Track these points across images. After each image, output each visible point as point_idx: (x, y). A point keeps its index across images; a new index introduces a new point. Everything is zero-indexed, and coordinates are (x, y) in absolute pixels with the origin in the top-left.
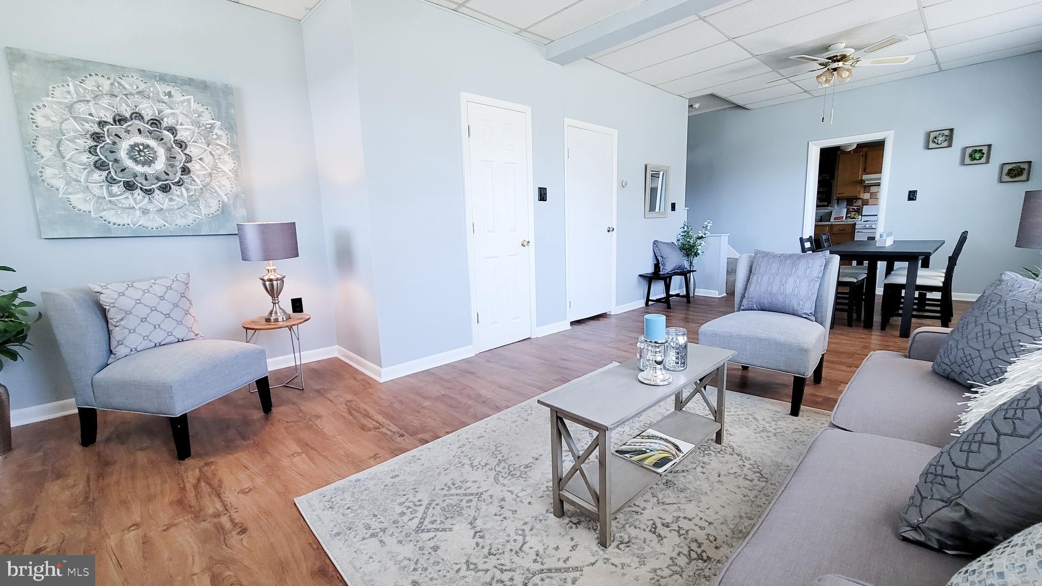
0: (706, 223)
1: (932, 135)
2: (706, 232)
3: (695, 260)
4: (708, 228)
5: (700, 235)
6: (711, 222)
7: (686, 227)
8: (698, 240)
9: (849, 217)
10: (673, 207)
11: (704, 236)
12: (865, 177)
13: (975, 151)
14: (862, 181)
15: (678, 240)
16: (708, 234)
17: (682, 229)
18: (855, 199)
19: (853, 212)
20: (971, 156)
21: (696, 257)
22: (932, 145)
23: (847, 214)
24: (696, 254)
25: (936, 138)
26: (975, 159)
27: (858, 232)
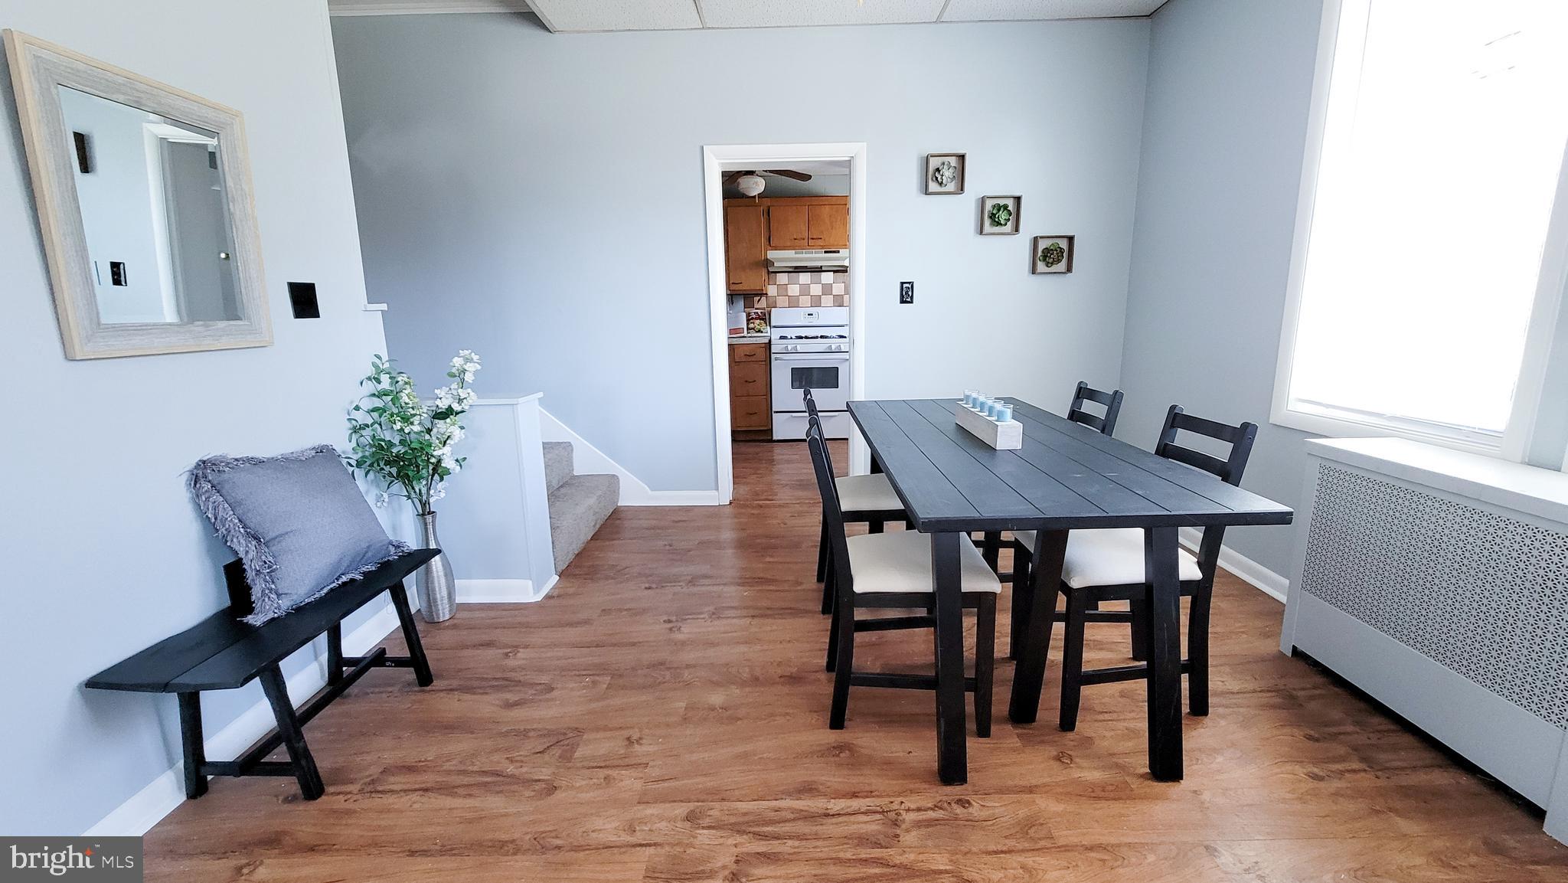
0: (457, 362)
1: (934, 163)
2: (462, 394)
3: (439, 494)
4: (469, 377)
5: (443, 405)
6: (475, 358)
7: (385, 379)
8: (440, 423)
9: (753, 329)
10: (304, 300)
11: (456, 407)
12: (772, 255)
13: (999, 207)
14: (767, 263)
15: (357, 430)
16: (472, 398)
17: (370, 387)
18: (757, 295)
19: (756, 319)
20: (992, 216)
21: (442, 479)
22: (933, 187)
23: (748, 324)
24: (438, 470)
25: (938, 170)
26: (999, 224)
27: (776, 359)
